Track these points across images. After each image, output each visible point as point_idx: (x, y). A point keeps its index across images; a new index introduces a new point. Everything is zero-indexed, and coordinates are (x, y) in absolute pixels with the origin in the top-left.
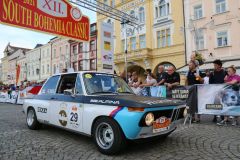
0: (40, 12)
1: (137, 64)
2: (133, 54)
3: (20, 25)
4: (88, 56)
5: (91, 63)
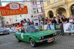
0: (11, 10)
1: (61, 7)
3: (7, 15)
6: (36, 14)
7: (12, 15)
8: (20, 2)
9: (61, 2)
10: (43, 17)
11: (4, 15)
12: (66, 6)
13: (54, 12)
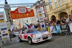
2: (60, 8)
3: (16, 18)
4: (43, 12)
5: (45, 15)
6: (42, 16)
7: (20, 18)
8: (27, 6)
9: (63, 7)
10: (47, 21)
11: (13, 19)
12: (68, 10)
13: (57, 16)
